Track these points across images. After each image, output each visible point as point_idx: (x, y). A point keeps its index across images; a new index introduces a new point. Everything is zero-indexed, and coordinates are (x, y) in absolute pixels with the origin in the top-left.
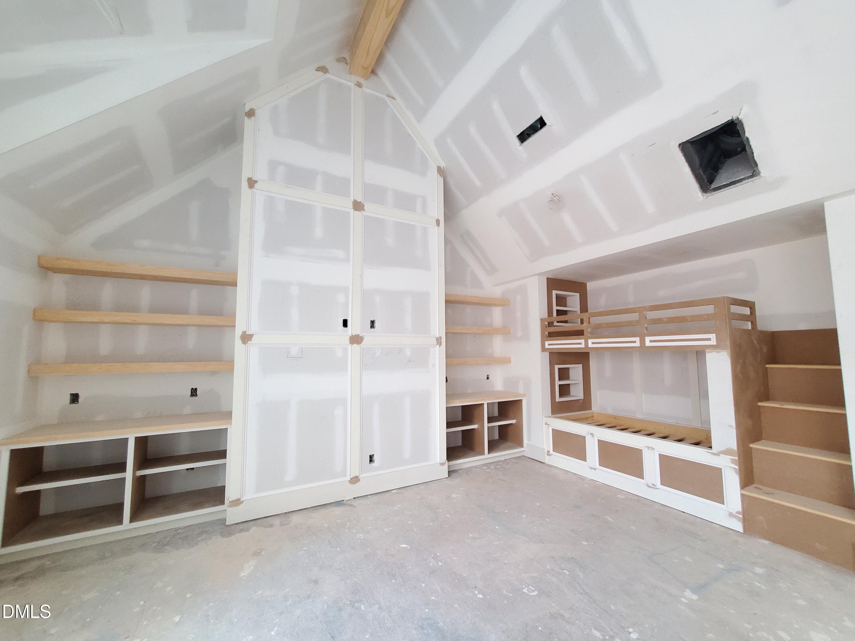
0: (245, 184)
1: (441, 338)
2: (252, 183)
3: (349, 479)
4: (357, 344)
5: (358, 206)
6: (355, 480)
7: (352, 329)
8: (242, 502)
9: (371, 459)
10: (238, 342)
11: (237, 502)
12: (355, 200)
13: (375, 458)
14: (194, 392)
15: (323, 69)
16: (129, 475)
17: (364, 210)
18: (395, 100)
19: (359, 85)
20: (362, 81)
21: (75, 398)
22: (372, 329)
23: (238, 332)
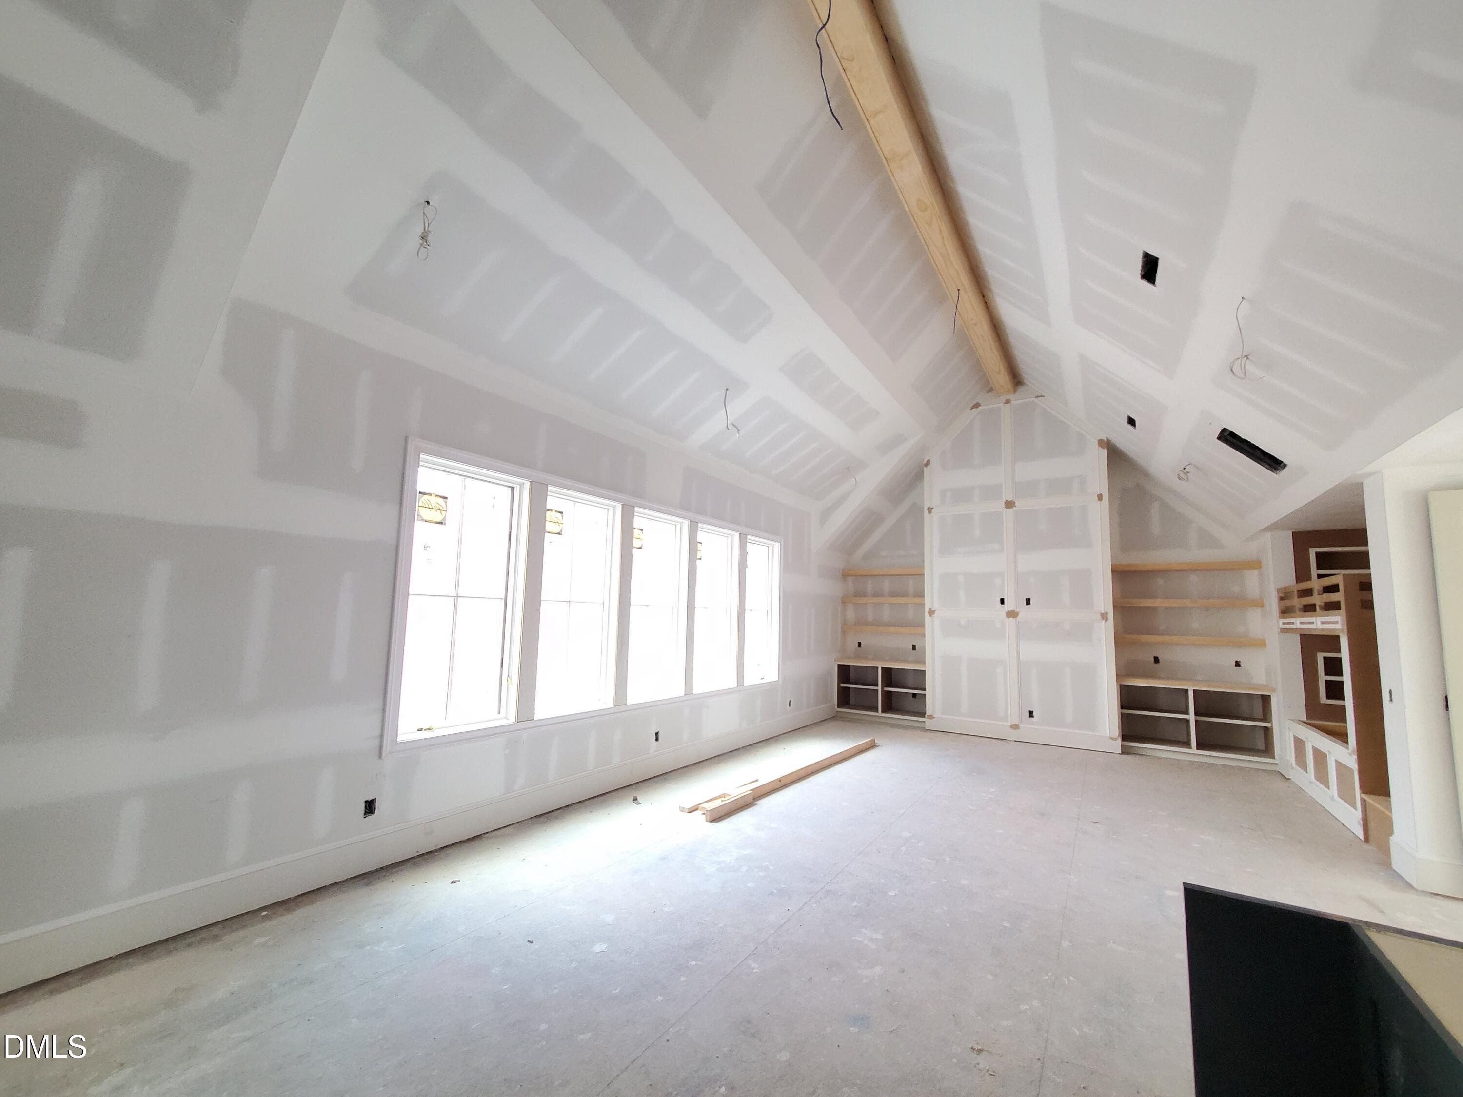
0: (926, 511)
1: (1107, 613)
2: (930, 510)
3: (1010, 724)
4: (1013, 618)
5: (1009, 504)
6: (1015, 727)
7: (1009, 605)
8: (934, 718)
9: (1031, 714)
10: (927, 614)
11: (931, 717)
12: (1007, 500)
13: (1034, 714)
14: (914, 647)
15: (977, 405)
16: (879, 688)
17: (1015, 506)
18: (1045, 398)
19: (1008, 402)
20: (1008, 397)
21: (860, 644)
22: (1028, 606)
23: (927, 610)
